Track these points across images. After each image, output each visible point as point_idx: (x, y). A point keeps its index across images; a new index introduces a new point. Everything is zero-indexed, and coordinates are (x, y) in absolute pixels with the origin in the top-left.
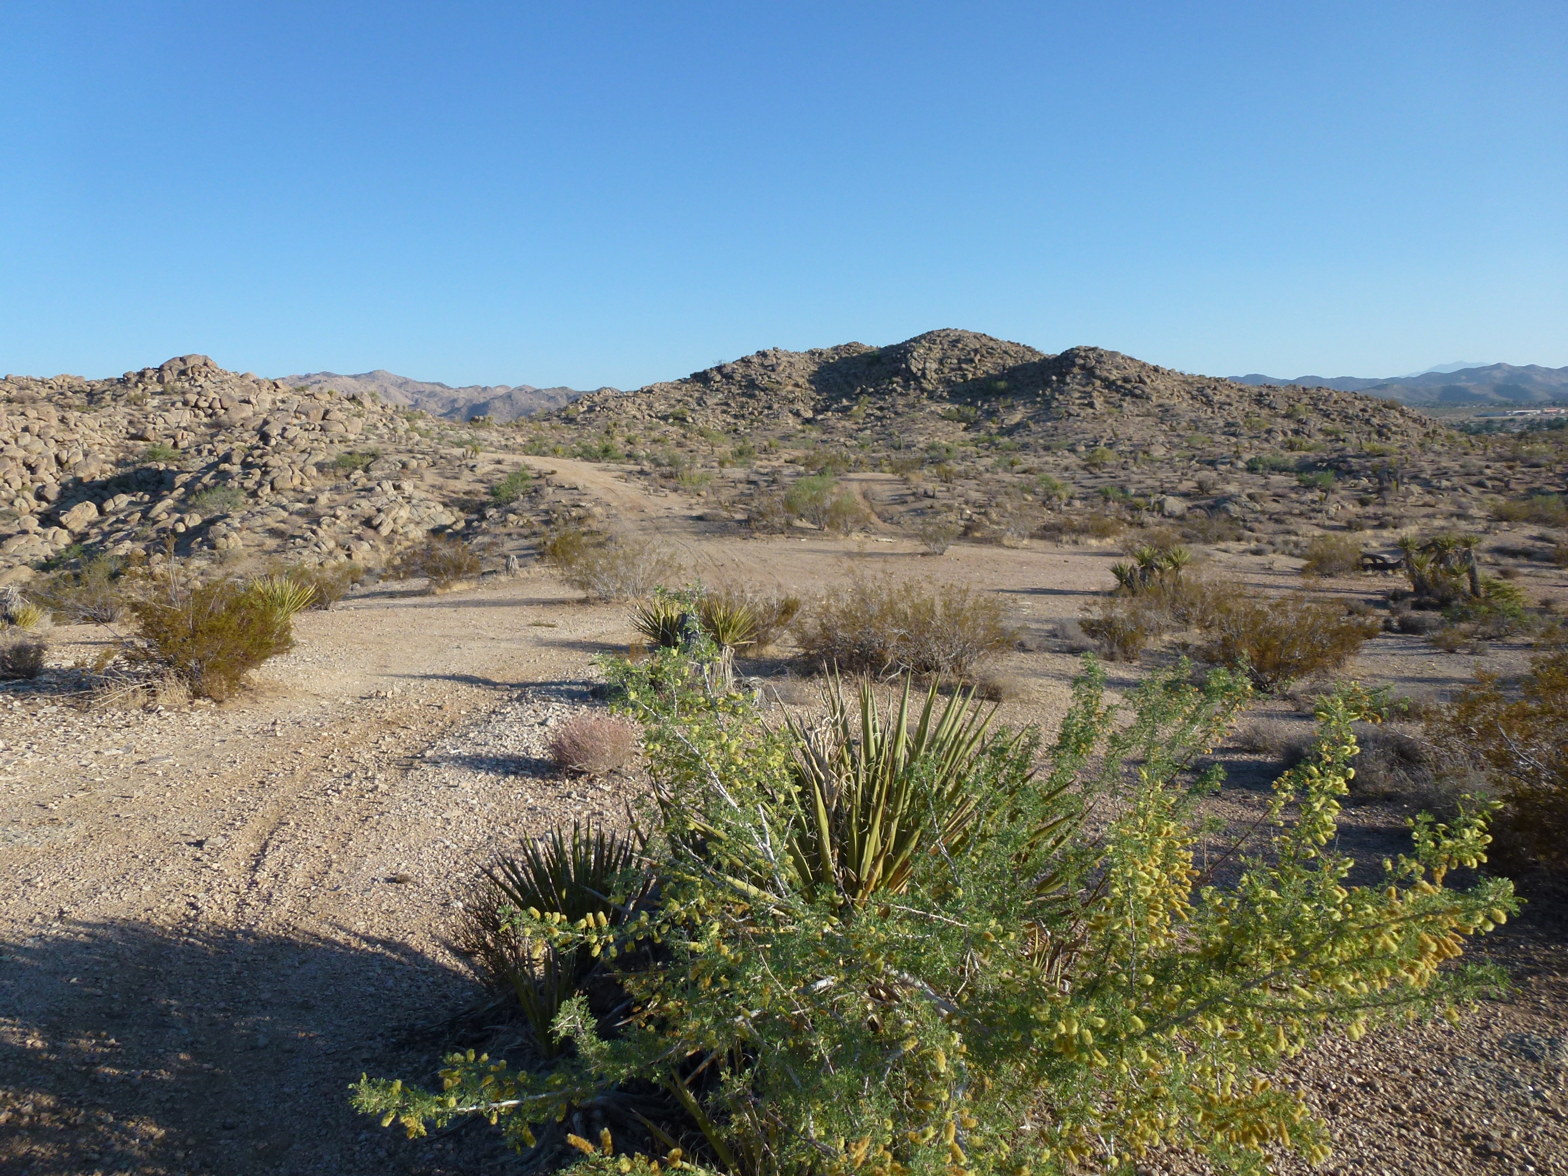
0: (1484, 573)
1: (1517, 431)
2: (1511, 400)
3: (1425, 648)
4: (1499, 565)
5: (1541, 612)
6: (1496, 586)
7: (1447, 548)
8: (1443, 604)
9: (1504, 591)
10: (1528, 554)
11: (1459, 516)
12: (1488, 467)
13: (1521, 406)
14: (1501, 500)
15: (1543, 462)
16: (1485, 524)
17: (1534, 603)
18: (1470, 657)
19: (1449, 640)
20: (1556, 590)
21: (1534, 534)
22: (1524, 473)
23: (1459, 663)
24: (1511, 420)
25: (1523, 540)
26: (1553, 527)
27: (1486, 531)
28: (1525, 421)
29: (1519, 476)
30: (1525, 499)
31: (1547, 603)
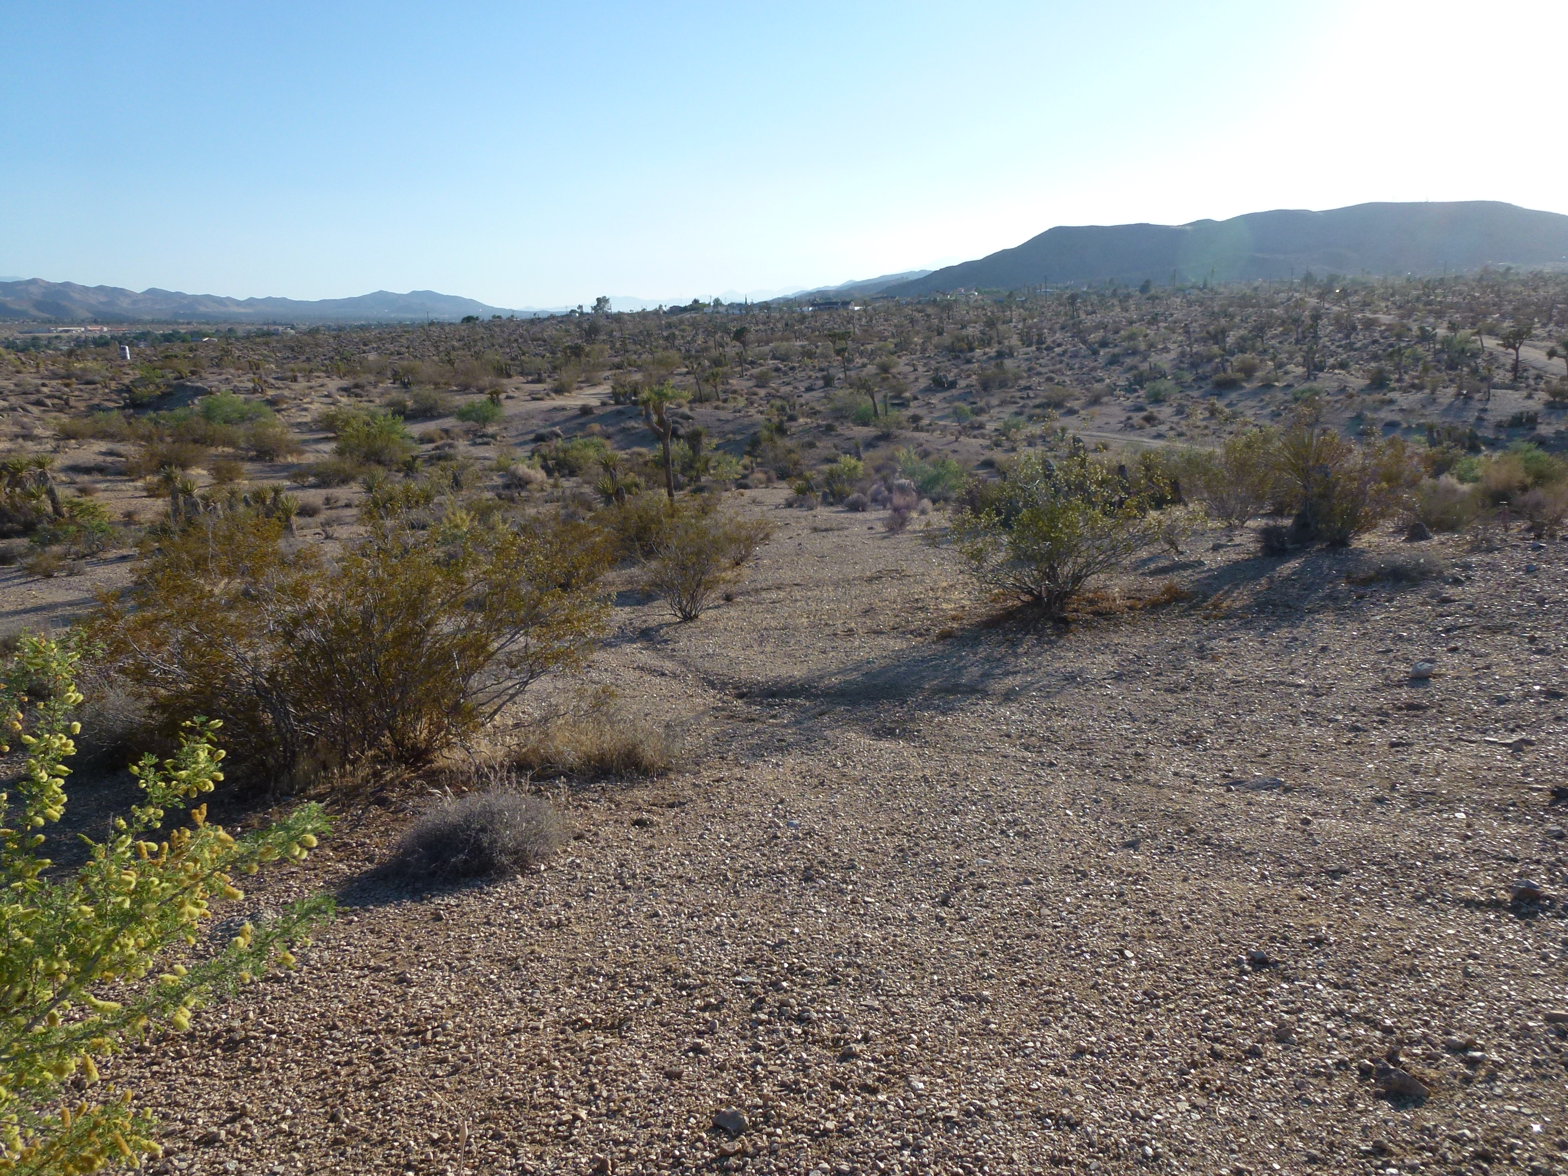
0: (62, 493)
1: (65, 348)
2: (53, 318)
3: (20, 577)
4: (75, 483)
5: (126, 524)
6: (79, 504)
7: (20, 471)
8: (28, 529)
9: (88, 508)
10: (100, 469)
11: (25, 437)
12: (44, 385)
13: (64, 324)
14: (65, 419)
15: (97, 378)
16: (54, 444)
17: (118, 517)
18: (69, 579)
19: (44, 565)
20: (134, 501)
21: (103, 450)
22: (81, 390)
23: (60, 587)
24: (57, 337)
25: (93, 457)
26: (119, 441)
27: (55, 451)
28: (71, 339)
29: (77, 393)
30: (87, 416)
31: (129, 515)
